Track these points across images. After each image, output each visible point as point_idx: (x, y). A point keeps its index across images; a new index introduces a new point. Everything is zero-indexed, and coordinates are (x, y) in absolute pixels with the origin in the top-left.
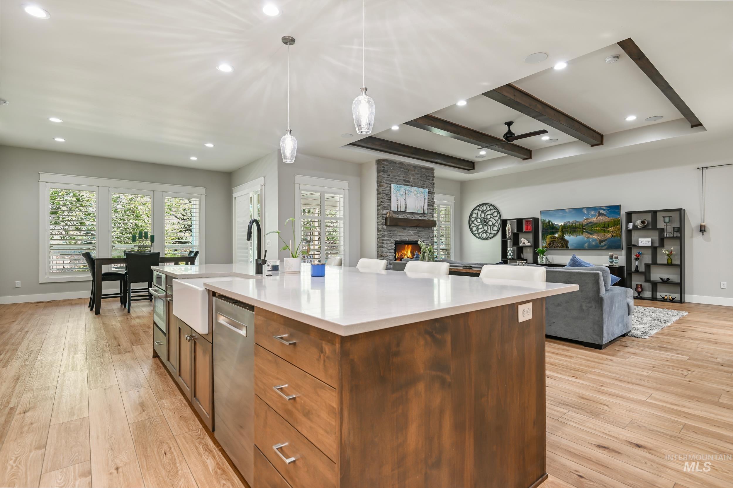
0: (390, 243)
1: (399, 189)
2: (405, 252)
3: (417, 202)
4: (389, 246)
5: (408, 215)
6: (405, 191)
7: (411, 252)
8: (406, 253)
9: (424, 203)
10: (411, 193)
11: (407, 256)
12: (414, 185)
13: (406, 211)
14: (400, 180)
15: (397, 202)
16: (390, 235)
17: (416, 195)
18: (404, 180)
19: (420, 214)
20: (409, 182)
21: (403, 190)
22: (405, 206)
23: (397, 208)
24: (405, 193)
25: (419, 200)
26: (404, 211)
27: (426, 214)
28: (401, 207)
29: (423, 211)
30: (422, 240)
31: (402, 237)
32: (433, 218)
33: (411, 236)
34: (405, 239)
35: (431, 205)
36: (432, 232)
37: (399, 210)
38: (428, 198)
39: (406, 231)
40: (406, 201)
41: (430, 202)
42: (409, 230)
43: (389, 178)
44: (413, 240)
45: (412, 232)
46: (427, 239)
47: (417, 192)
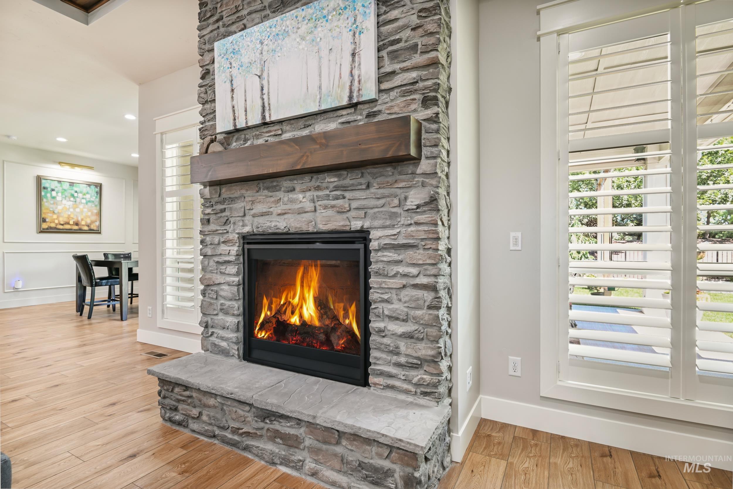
0: (224, 242)
1: (237, 47)
2: (293, 298)
4: (220, 252)
6: (260, 44)
7: (315, 299)
8: (296, 301)
9: (353, 55)
10: (288, 39)
11: (301, 316)
13: (267, 119)
14: (254, 15)
15: (233, 98)
16: (224, 214)
17: (308, 37)
19: (344, 112)
21: (251, 46)
22: (263, 99)
23: (235, 119)
25: (325, 52)
26: (259, 120)
27: (373, 101)
28: (246, 111)
29: (351, 92)
30: (356, 225)
31: (261, 220)
32: (429, 112)
33: (302, 212)
34: (273, 224)
35: (414, 48)
36: (423, 185)
37: (241, 124)
38: (379, 25)
39: (280, 194)
40: (265, 82)
41: (406, 34)
42: (293, 190)
43: (218, 27)
44: (311, 229)
45: (308, 194)
46: (388, 223)
47: (311, 25)
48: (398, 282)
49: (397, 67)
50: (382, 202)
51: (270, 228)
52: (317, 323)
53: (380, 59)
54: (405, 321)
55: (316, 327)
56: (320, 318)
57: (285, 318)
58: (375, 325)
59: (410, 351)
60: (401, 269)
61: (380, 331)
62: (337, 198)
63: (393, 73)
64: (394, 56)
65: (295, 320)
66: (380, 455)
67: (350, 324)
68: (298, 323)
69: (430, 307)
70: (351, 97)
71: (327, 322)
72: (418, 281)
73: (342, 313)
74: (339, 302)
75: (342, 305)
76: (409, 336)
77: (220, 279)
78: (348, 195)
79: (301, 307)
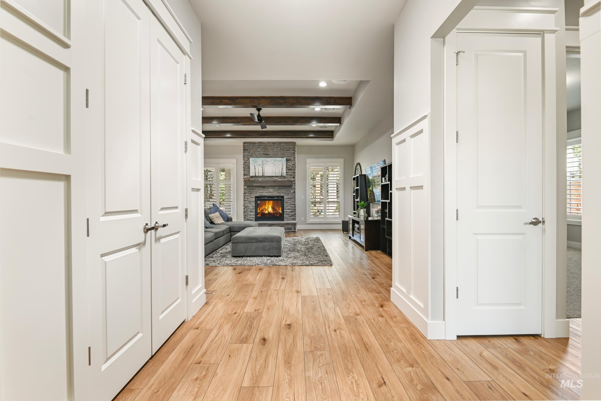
0: (250, 198)
1: (256, 161)
3: (274, 168)
4: (249, 200)
5: (267, 178)
6: (262, 162)
7: (272, 207)
8: (267, 208)
9: (282, 168)
10: (269, 162)
12: (273, 156)
13: (264, 175)
14: (259, 154)
15: (255, 170)
16: (250, 192)
17: (273, 163)
18: (263, 154)
19: (280, 177)
20: (268, 155)
21: (260, 161)
22: (263, 172)
23: (255, 174)
24: (262, 163)
25: (277, 167)
26: (262, 175)
27: (285, 176)
28: (258, 173)
29: (282, 174)
30: (282, 195)
31: (261, 193)
32: (294, 179)
33: (271, 192)
34: (264, 194)
35: (292, 169)
36: (293, 189)
37: (257, 175)
38: (286, 164)
39: (266, 189)
40: (263, 169)
41: (290, 167)
42: (268, 188)
43: (249, 154)
44: (273, 195)
45: (272, 189)
46: (287, 195)
47: (274, 161)
48: (289, 204)
49: (289, 171)
50: (286, 191)
51: (263, 195)
52: (272, 212)
53: (286, 169)
54: (290, 209)
55: (272, 213)
56: (273, 211)
57: (264, 212)
58: (285, 210)
59: (291, 214)
60: (290, 202)
61: (286, 212)
62: (278, 190)
63: (288, 172)
64: (288, 170)
65: (267, 212)
66: (290, 226)
67: (280, 211)
68: (267, 213)
69: (294, 207)
70: (281, 175)
71: (275, 212)
72: (292, 203)
73: (278, 209)
74: (277, 207)
75: (278, 208)
76: (291, 212)
77: (249, 205)
78: (280, 190)
79: (268, 209)
